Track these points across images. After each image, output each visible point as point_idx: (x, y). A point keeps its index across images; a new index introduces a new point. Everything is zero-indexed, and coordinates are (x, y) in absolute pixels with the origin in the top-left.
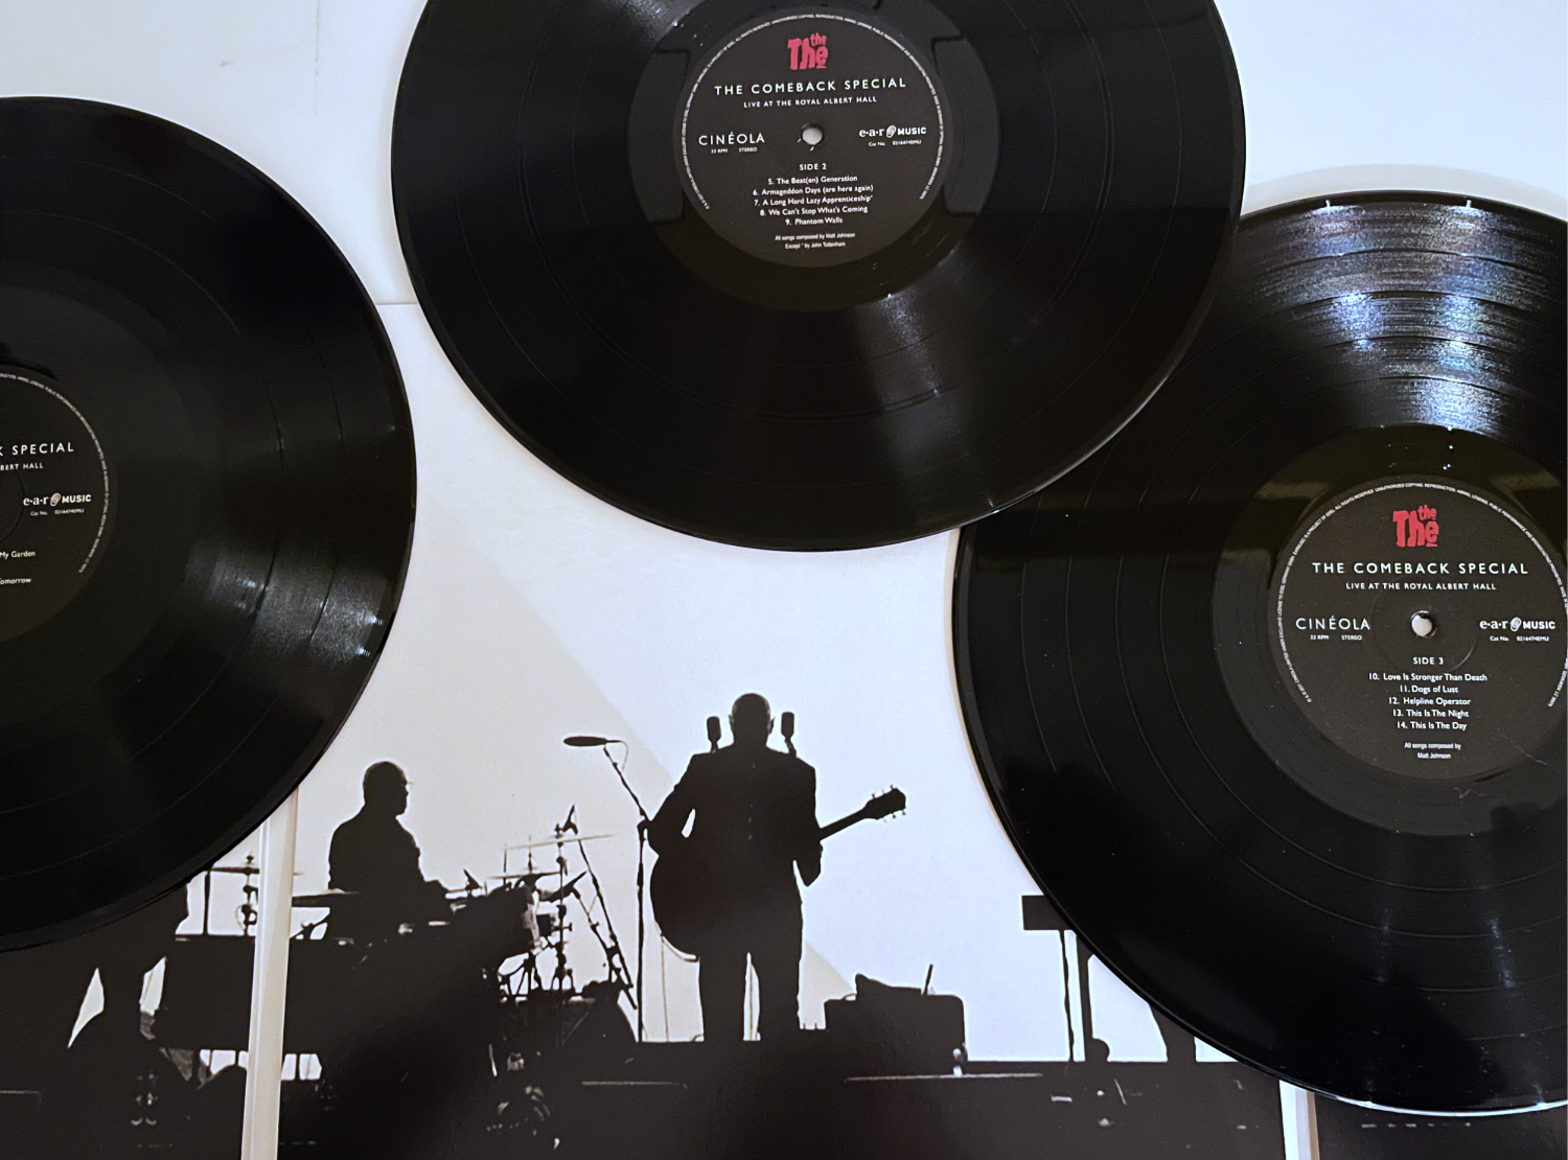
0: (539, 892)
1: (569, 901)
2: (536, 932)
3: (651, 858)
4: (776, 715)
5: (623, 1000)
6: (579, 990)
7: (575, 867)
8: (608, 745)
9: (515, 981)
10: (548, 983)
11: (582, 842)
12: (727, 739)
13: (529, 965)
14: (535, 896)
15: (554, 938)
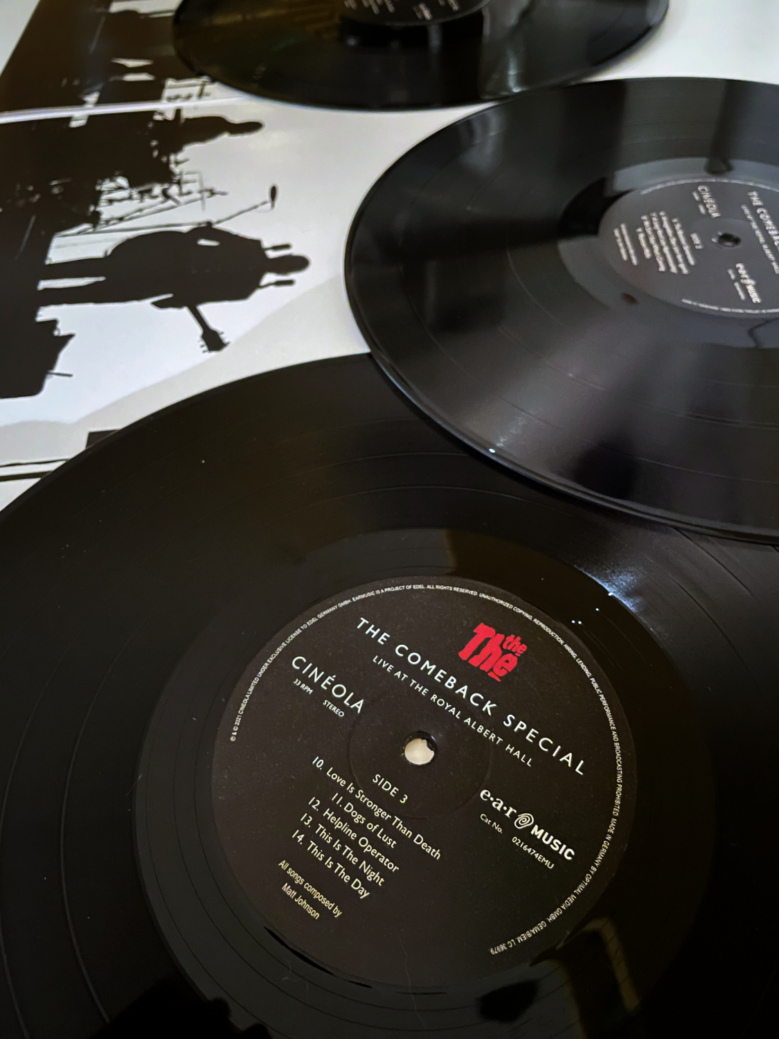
0: (167, 189)
1: (161, 199)
2: (142, 189)
3: (185, 229)
4: (291, 276)
5: (85, 226)
6: (98, 209)
7: (183, 199)
8: (269, 205)
9: (112, 185)
10: (105, 197)
11: (200, 202)
12: (272, 254)
13: (120, 188)
14: (166, 186)
15: (135, 195)
